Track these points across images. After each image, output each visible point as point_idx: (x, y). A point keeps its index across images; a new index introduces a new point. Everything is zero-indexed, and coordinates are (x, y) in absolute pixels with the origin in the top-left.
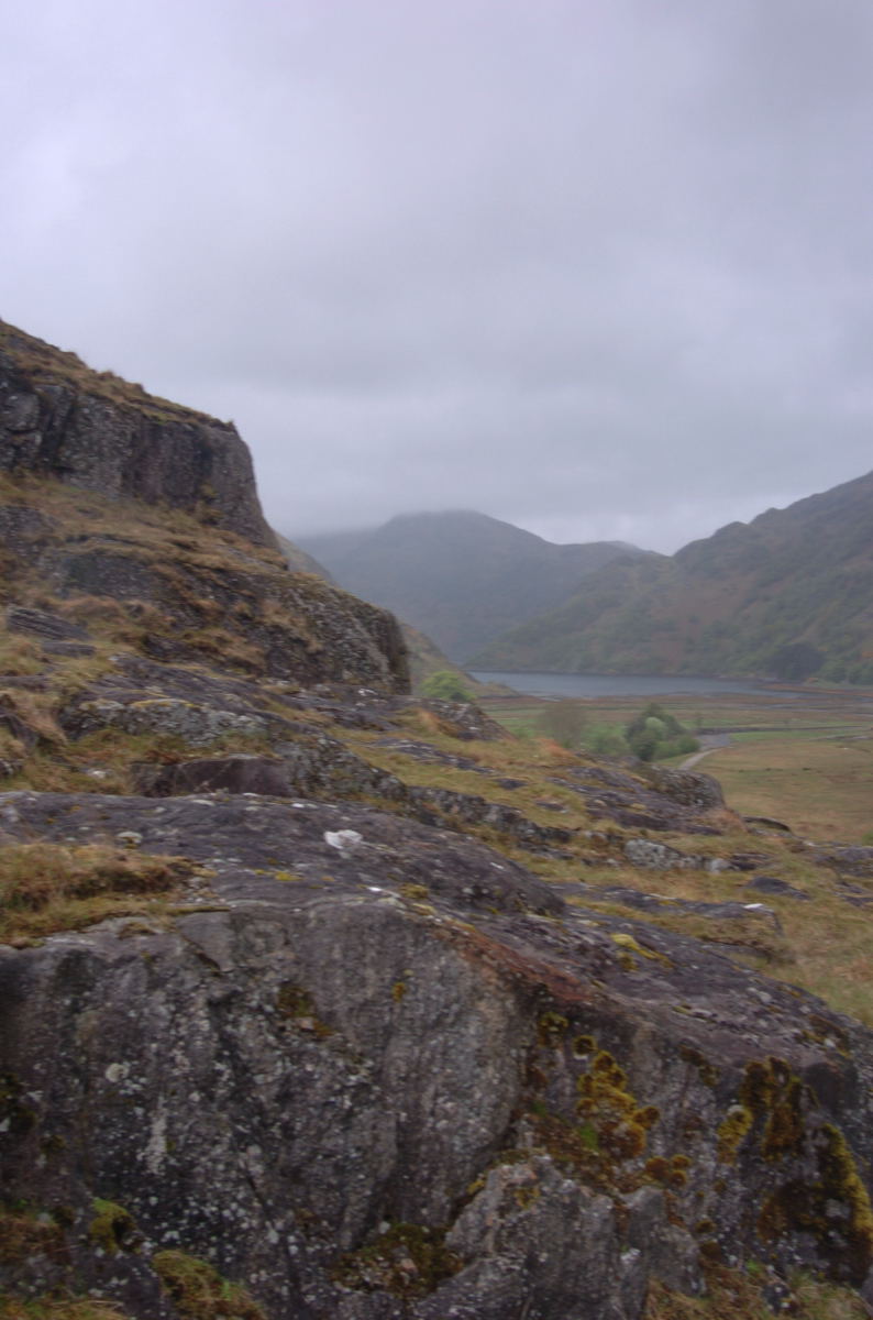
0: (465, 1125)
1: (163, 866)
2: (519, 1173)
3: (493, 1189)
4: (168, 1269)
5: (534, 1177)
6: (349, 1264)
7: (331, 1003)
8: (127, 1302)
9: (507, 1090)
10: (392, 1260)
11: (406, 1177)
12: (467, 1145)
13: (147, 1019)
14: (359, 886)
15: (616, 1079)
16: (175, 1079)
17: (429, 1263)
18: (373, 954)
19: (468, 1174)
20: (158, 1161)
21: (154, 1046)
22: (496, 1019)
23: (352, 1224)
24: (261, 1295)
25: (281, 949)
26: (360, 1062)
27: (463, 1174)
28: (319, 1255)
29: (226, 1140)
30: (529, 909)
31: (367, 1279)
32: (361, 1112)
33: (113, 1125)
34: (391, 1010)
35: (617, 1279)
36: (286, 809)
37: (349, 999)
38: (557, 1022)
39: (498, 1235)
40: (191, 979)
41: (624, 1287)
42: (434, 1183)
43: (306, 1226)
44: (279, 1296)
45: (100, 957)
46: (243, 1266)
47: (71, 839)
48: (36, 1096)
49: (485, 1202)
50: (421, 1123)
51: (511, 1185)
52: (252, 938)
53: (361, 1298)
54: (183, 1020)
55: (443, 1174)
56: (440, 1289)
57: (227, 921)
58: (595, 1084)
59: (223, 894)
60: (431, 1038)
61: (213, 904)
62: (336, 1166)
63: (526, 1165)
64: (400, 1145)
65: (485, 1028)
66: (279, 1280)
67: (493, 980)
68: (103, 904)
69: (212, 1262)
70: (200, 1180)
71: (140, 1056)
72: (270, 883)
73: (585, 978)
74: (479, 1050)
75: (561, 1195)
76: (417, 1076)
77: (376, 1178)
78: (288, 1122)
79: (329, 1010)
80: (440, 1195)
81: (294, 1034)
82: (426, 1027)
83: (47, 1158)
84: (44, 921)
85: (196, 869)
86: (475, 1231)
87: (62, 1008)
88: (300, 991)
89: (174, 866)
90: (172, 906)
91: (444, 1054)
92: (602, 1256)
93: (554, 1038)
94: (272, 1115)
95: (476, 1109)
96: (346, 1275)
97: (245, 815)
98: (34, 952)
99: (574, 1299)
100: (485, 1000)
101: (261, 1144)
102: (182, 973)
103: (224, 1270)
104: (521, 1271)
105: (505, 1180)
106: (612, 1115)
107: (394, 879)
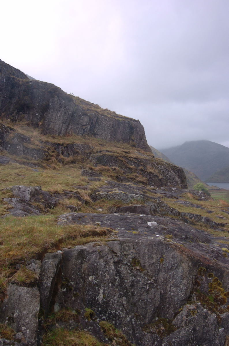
0: (178, 294)
1: (105, 230)
2: (192, 307)
3: (185, 310)
4: (103, 326)
5: (196, 308)
6: (147, 327)
7: (145, 263)
8: (93, 333)
9: (189, 286)
10: (159, 327)
11: (163, 307)
12: (178, 299)
13: (99, 266)
14: (153, 235)
15: (219, 284)
16: (105, 280)
17: (168, 328)
18: (155, 251)
19: (179, 306)
20: (101, 300)
21: (100, 272)
22: (186, 268)
23: (148, 317)
24: (125, 333)
25: (132, 250)
26: (152, 278)
27: (177, 306)
28: (140, 324)
29: (117, 295)
30: (200, 241)
31: (152, 331)
32: (151, 290)
33: (90, 291)
34: (160, 265)
35: (218, 335)
36: (138, 216)
37: (149, 262)
38: (203, 269)
39: (186, 322)
40: (109, 256)
41: (219, 338)
42: (170, 308)
43: (137, 317)
44: (129, 333)
45: (88, 251)
46: (121, 326)
47: (84, 224)
48: (72, 283)
49: (183, 314)
50: (167, 293)
51: (190, 310)
52: (125, 247)
53: (150, 335)
54: (108, 266)
55: (172, 306)
56: (171, 334)
57: (119, 243)
58: (213, 285)
59: (119, 237)
60: (169, 272)
61: (116, 239)
62: (145, 303)
63: (194, 305)
64: (161, 299)
65: (184, 270)
66: (130, 330)
67: (186, 258)
68: (90, 239)
69: (113, 324)
70: (111, 305)
71: (97, 274)
72: (131, 234)
73: (212, 258)
74: (182, 276)
75: (203, 313)
76: (166, 281)
77: (155, 306)
78: (133, 292)
79: (144, 265)
80: (171, 311)
81: (135, 270)
82: (168, 270)
83: (75, 298)
84: (75, 243)
85: (113, 231)
86: (180, 321)
87: (79, 263)
88: (137, 260)
89: (108, 230)
90: (106, 239)
91: (173, 276)
92: (213, 329)
93: (202, 273)
94: (129, 290)
95: (181, 290)
96: (147, 330)
97: (127, 218)
98: (72, 249)
99: (206, 340)
100: (184, 263)
101: (126, 297)
102: (107, 255)
103: (116, 326)
104: (191, 332)
105: (188, 308)
106: (218, 293)
107: (164, 233)
